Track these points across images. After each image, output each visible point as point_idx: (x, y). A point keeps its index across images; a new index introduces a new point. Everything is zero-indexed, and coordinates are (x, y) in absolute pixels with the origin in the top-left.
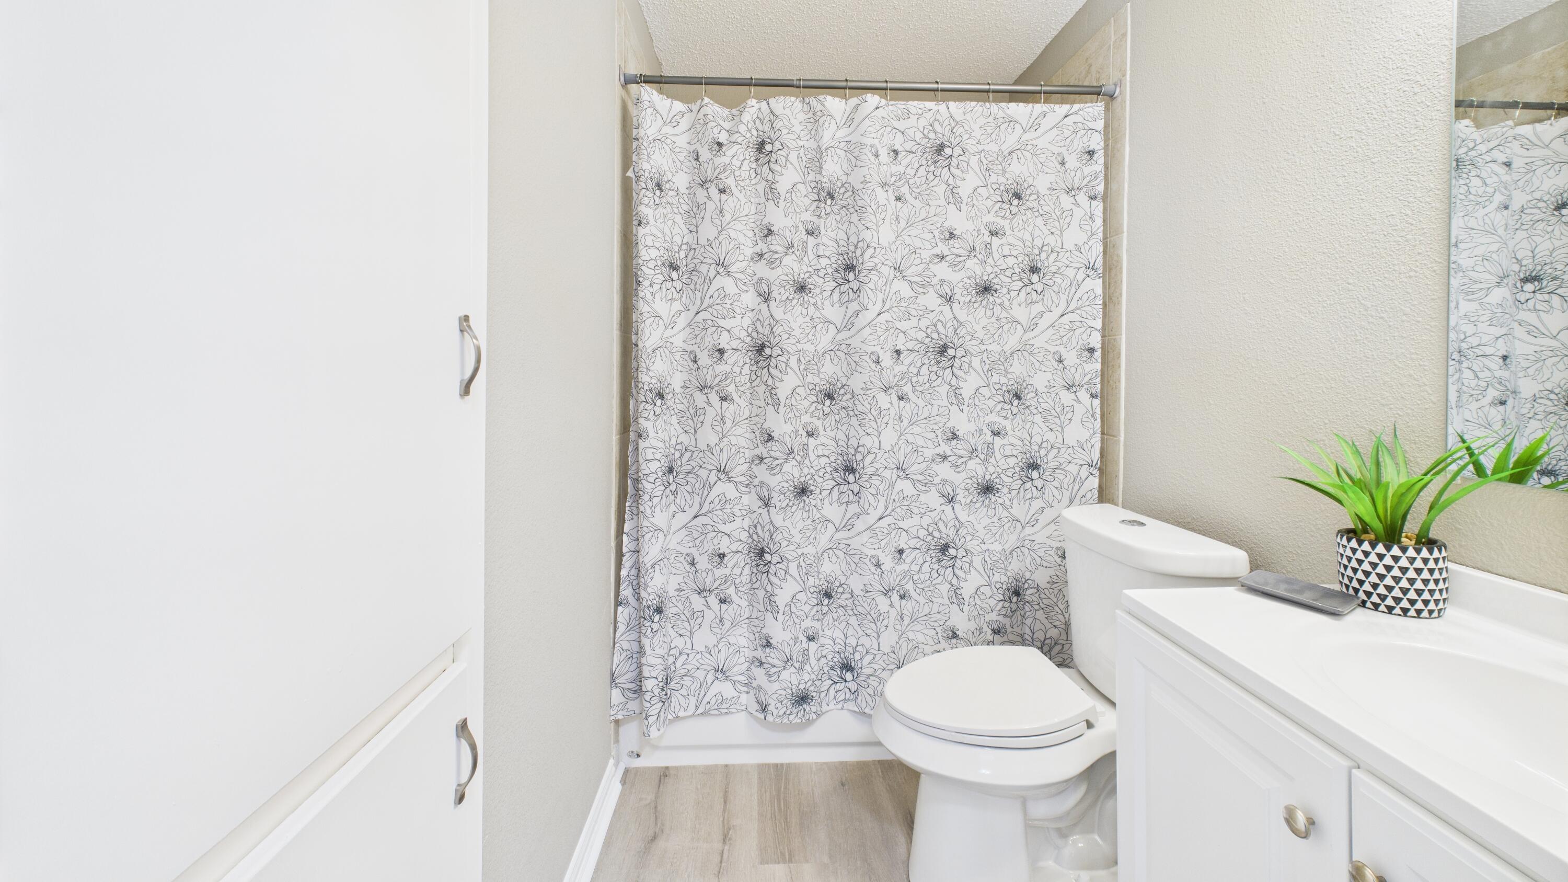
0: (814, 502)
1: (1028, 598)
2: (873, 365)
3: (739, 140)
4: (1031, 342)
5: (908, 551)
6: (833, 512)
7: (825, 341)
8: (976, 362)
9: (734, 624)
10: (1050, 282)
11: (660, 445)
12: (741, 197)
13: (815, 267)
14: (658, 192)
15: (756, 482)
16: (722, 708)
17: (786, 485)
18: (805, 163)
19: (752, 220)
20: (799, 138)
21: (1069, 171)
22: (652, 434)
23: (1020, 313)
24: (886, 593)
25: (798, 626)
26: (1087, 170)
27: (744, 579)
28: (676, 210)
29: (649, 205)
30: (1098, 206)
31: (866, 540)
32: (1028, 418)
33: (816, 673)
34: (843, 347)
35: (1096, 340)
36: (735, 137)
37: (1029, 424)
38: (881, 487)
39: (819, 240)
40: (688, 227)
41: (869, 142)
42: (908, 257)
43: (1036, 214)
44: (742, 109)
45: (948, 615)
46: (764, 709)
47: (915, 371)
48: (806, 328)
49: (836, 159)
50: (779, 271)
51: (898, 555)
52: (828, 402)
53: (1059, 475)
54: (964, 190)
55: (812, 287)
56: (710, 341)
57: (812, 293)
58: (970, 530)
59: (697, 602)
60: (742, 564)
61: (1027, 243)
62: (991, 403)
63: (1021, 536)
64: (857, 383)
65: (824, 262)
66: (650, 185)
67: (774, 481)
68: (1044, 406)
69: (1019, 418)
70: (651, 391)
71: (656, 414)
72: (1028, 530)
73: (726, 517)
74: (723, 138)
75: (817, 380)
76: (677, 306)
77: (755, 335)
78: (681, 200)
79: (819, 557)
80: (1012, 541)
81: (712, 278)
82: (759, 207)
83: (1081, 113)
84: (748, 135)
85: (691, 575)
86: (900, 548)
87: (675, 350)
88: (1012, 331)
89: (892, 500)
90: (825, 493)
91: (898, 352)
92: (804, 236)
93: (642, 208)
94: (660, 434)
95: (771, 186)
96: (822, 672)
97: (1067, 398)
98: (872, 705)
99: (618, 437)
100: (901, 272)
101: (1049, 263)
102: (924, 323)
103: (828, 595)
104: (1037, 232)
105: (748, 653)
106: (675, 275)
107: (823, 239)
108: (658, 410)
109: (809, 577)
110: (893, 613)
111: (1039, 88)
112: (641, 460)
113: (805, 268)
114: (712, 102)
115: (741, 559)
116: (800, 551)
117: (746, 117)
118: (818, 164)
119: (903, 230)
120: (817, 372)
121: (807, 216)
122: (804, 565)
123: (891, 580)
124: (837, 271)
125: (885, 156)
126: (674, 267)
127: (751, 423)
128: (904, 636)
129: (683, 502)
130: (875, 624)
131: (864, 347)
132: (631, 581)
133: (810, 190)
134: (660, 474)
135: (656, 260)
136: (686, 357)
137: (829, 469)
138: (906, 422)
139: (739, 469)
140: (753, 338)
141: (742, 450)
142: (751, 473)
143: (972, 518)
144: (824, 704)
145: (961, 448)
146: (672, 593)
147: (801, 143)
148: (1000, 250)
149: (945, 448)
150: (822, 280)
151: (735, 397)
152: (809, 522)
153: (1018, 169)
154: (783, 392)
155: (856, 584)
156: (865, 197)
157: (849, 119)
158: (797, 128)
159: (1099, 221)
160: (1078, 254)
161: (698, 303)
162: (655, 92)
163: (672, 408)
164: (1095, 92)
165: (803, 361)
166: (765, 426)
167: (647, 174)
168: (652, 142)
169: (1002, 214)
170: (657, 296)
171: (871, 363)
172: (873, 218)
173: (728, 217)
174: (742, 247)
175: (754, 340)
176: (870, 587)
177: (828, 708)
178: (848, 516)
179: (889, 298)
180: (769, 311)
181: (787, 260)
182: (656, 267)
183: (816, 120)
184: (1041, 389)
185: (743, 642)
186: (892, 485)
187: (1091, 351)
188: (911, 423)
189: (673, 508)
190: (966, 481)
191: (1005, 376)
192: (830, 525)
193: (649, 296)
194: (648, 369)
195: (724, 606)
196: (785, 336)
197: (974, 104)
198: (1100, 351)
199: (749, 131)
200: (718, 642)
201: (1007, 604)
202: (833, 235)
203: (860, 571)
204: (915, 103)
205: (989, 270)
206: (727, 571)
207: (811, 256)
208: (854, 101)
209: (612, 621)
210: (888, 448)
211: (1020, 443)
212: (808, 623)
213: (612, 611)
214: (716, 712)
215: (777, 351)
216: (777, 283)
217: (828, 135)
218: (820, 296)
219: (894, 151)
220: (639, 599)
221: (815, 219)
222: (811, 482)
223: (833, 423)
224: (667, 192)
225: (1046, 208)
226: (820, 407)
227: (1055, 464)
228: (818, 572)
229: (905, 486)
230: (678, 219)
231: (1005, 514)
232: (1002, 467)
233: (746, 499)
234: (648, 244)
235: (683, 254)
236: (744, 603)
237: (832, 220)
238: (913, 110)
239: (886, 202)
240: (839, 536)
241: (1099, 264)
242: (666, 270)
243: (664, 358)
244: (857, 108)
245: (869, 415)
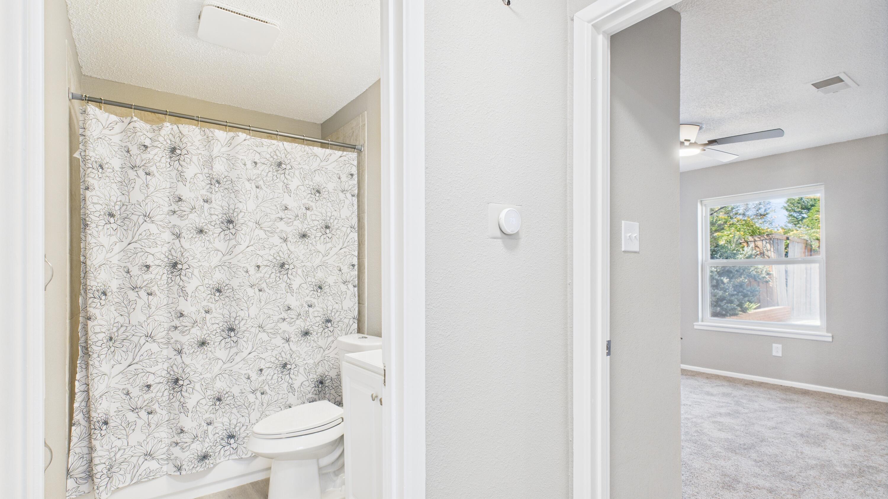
0: (210, 349)
1: (327, 385)
2: (244, 274)
3: (159, 146)
4: (326, 262)
5: (265, 369)
6: (222, 353)
7: (215, 260)
8: (300, 272)
9: (157, 426)
10: (335, 233)
11: (105, 323)
12: (160, 178)
13: (209, 220)
14: (100, 170)
15: (172, 341)
16: (150, 476)
17: (193, 340)
18: (202, 163)
19: (168, 191)
20: (198, 148)
21: (342, 182)
22: (99, 317)
23: (321, 247)
24: (253, 392)
25: (201, 418)
26: (351, 182)
27: (164, 399)
28: (113, 181)
29: (95, 178)
30: (355, 199)
31: (241, 366)
32: (326, 298)
33: (213, 442)
34: (227, 264)
35: (355, 261)
36: (156, 144)
37: (326, 301)
38: (250, 337)
39: (211, 206)
40: (121, 191)
41: (241, 157)
42: (263, 217)
43: (328, 201)
44: (160, 127)
45: (287, 399)
46: (179, 469)
47: (268, 276)
48: (204, 253)
49: (221, 163)
50: (187, 222)
51: (259, 372)
52: (218, 294)
53: (340, 324)
54: (293, 186)
55: (207, 231)
56: (140, 260)
57: (207, 234)
58: (298, 354)
59: (131, 417)
60: (163, 390)
61: (324, 215)
62: (307, 291)
63: (323, 355)
64: (235, 283)
65: (214, 217)
66: (95, 165)
67: (185, 339)
68: (333, 292)
69: (321, 298)
70: (98, 291)
71: (102, 305)
72: (327, 352)
73: (152, 363)
74: (147, 142)
75: (211, 282)
76: (114, 239)
77: (170, 257)
78: (116, 175)
79: (214, 379)
80: (319, 357)
81: (140, 224)
82: (172, 184)
83: (347, 156)
84: (165, 143)
85: (126, 401)
86: (261, 368)
87: (113, 266)
88: (317, 256)
89: (256, 344)
90: (217, 344)
91: (258, 267)
92: (202, 203)
93: (89, 179)
94: (105, 317)
95: (181, 174)
96: (216, 442)
97: (343, 287)
98: (246, 453)
99: (69, 321)
100: (259, 225)
101: (334, 225)
102: (272, 252)
103: (219, 399)
104: (328, 210)
105: (168, 441)
106: (112, 220)
107: (213, 205)
108: (103, 302)
109: (207, 390)
110: (257, 402)
111: (328, 142)
112: (90, 333)
113: (203, 221)
114: (139, 120)
115: (162, 387)
116: (201, 377)
117: (163, 132)
118: (210, 164)
119: (260, 204)
120: (211, 278)
121: (204, 192)
122: (204, 384)
123: (256, 385)
124: (222, 223)
125: (250, 165)
126: (111, 215)
127: (168, 308)
128: (264, 413)
129: (120, 358)
130: (247, 409)
131: (239, 264)
132: (82, 410)
133: (205, 178)
134: (105, 341)
135: (100, 211)
136: (121, 270)
137: (218, 331)
138: (263, 303)
139: (160, 335)
140: (169, 259)
141: (162, 324)
142: (168, 336)
143: (299, 349)
144: (217, 459)
145: (292, 314)
146: (112, 413)
147: (199, 152)
148: (311, 217)
149: (284, 315)
150: (213, 228)
151: (158, 293)
152: (207, 360)
153: (319, 179)
154: (190, 289)
155: (236, 391)
156: (239, 185)
157: (229, 143)
158: (197, 143)
159: (356, 207)
160: (347, 221)
161: (130, 238)
162: (97, 109)
163: (111, 301)
164: (353, 148)
165: (202, 272)
166: (178, 309)
167: (92, 159)
168: (96, 139)
169: (312, 200)
170: (101, 233)
171: (243, 272)
172: (243, 197)
173: (152, 189)
174: (161, 206)
175: (170, 260)
176: (244, 390)
177: (220, 461)
178: (231, 355)
179: (253, 239)
180: (180, 244)
181: (192, 216)
182: (100, 216)
183: (208, 141)
184: (332, 284)
185: (164, 435)
186: (256, 335)
187: (353, 265)
188: (266, 303)
189: (112, 362)
190: (295, 330)
191: (314, 278)
192: (220, 361)
193: (95, 234)
194: (95, 278)
195: (151, 416)
196: (190, 258)
197: (296, 145)
198: (357, 265)
199: (165, 140)
200: (147, 438)
201: (316, 389)
202: (220, 203)
203: (238, 383)
204: (266, 140)
205: (305, 226)
206: (153, 395)
207: (206, 214)
208: (231, 134)
209: (67, 437)
210: (253, 316)
211: (322, 310)
212: (207, 416)
213: (67, 430)
214: (146, 479)
215: (185, 266)
216: (185, 228)
217: (217, 150)
218: (212, 236)
219: (255, 162)
220: (89, 419)
221: (208, 194)
222: (208, 338)
223: (221, 305)
224: (106, 170)
225: (332, 199)
226: (213, 297)
227: (338, 319)
228: (213, 387)
229: (264, 336)
230: (114, 186)
231: (315, 345)
232: (314, 322)
233: (165, 352)
234: (93, 201)
235: (117, 208)
236: (164, 412)
237: (219, 195)
238: (265, 143)
239: (251, 189)
240: (225, 366)
241: (356, 226)
242: (107, 217)
243: (106, 271)
244: (233, 138)
245: (243, 300)
